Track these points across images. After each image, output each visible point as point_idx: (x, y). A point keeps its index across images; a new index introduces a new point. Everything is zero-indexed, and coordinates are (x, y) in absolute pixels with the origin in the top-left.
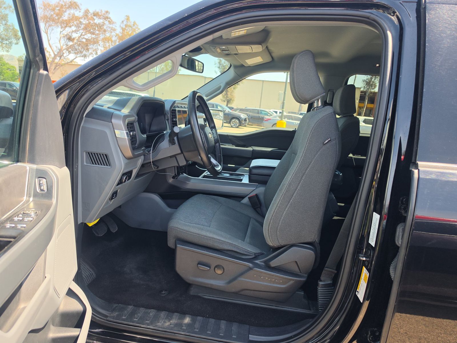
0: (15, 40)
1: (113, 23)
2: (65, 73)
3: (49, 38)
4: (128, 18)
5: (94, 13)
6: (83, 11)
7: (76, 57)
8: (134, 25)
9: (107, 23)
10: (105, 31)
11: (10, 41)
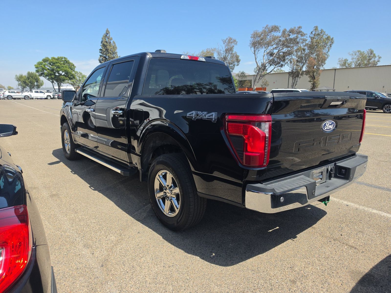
0: (237, 63)
1: (305, 35)
2: (264, 81)
3: (256, 57)
4: (316, 28)
5: (290, 31)
6: (281, 31)
7: (275, 68)
8: (321, 33)
9: (299, 36)
10: (298, 43)
11: (234, 64)
